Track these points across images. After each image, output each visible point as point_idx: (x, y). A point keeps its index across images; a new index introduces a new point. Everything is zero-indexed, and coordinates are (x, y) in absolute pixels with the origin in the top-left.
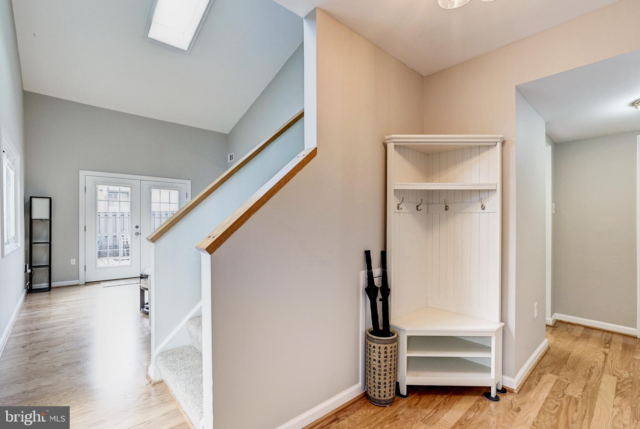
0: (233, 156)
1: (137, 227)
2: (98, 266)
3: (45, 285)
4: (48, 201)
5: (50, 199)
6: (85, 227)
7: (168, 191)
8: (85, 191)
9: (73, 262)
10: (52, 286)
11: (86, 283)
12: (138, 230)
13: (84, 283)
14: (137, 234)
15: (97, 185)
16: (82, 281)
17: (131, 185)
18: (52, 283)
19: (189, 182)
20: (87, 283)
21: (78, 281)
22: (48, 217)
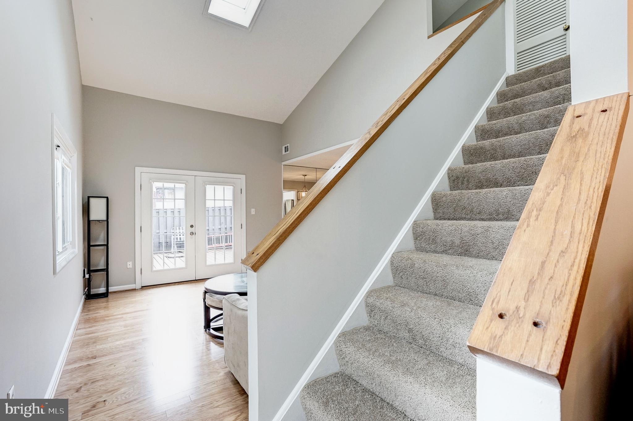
0: (289, 147)
1: (192, 226)
2: (154, 269)
3: (102, 290)
4: (105, 200)
5: (107, 198)
6: (141, 227)
7: (223, 186)
8: (141, 189)
9: (130, 265)
10: (110, 291)
11: (142, 287)
12: (193, 230)
13: (140, 288)
14: (192, 234)
15: (152, 183)
16: (138, 286)
17: (185, 182)
18: (109, 288)
19: (243, 177)
20: (144, 288)
21: (134, 285)
22: (105, 218)
